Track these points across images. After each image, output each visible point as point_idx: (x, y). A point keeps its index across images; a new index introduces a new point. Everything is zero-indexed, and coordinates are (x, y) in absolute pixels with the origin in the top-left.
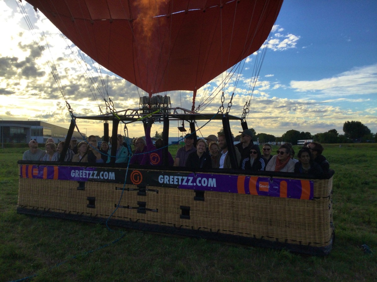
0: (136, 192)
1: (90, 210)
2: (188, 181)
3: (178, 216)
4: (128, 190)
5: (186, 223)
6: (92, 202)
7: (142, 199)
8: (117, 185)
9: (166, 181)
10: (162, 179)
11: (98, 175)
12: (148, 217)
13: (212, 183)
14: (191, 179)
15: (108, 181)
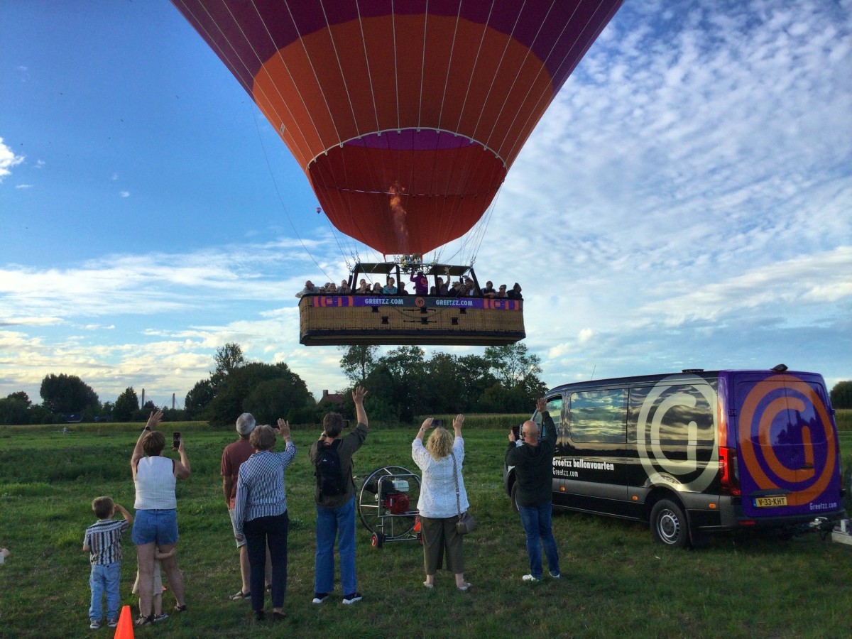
0: (419, 312)
1: (384, 326)
2: (455, 303)
3: (450, 324)
4: (413, 310)
5: (455, 327)
6: (385, 320)
7: (424, 315)
8: (405, 308)
9: (441, 303)
10: (438, 302)
11: (390, 301)
12: (430, 326)
13: (470, 303)
14: (457, 301)
15: (398, 305)
